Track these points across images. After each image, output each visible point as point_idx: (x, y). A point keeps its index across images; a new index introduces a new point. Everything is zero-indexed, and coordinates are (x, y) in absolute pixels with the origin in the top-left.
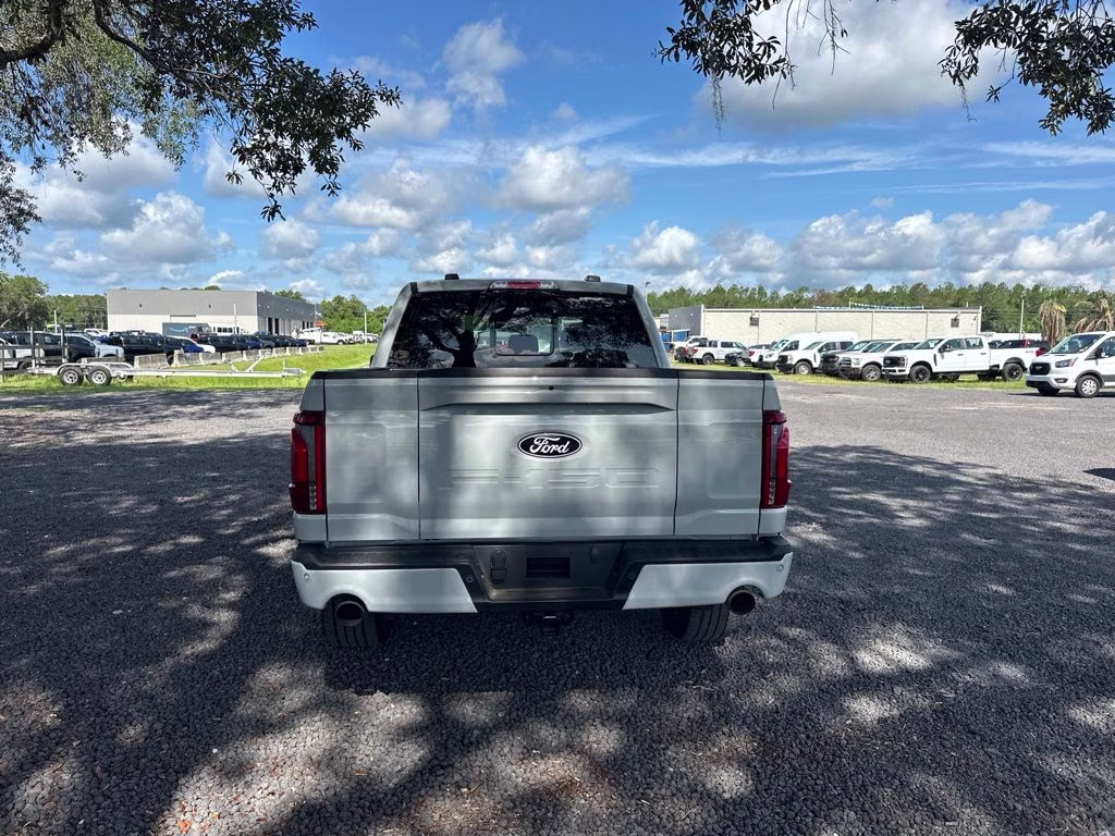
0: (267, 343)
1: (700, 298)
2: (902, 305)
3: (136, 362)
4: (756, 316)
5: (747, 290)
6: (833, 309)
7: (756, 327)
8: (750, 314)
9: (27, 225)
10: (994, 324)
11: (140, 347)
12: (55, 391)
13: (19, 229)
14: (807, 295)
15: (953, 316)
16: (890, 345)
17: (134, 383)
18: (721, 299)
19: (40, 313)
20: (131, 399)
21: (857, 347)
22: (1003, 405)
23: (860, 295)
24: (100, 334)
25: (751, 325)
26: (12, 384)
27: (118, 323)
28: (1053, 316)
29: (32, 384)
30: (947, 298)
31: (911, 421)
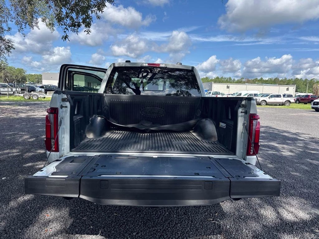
0: (86, 89)
1: (212, 80)
2: (271, 84)
3: (48, 93)
4: (229, 85)
5: (226, 78)
6: (251, 84)
7: (228, 89)
8: (227, 85)
9: (11, 51)
10: (298, 90)
11: (49, 89)
12: (22, 101)
13: (9, 51)
14: (244, 80)
15: (287, 87)
16: (269, 95)
17: (46, 99)
18: (218, 81)
19: (24, 79)
20: (43, 104)
21: (259, 96)
22: (305, 114)
23: (259, 81)
24: (40, 85)
25: (227, 88)
26: (10, 99)
27: (45, 82)
28: (317, 88)
29: (15, 99)
30: (285, 82)
31: (278, 118)
